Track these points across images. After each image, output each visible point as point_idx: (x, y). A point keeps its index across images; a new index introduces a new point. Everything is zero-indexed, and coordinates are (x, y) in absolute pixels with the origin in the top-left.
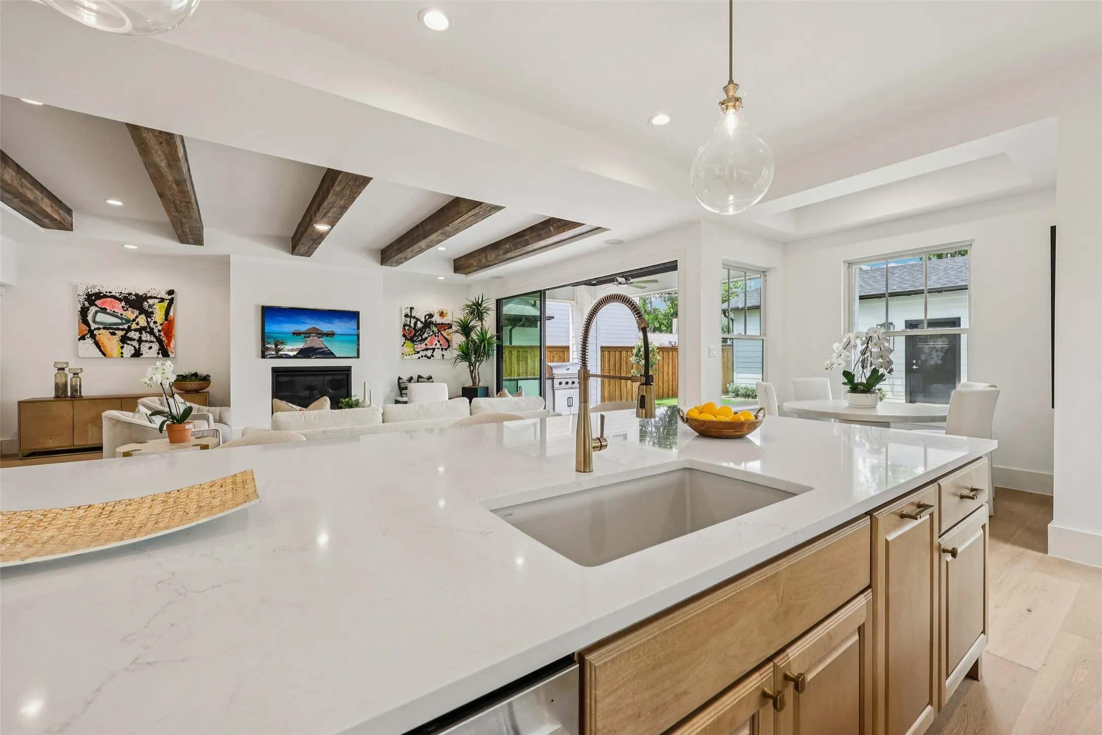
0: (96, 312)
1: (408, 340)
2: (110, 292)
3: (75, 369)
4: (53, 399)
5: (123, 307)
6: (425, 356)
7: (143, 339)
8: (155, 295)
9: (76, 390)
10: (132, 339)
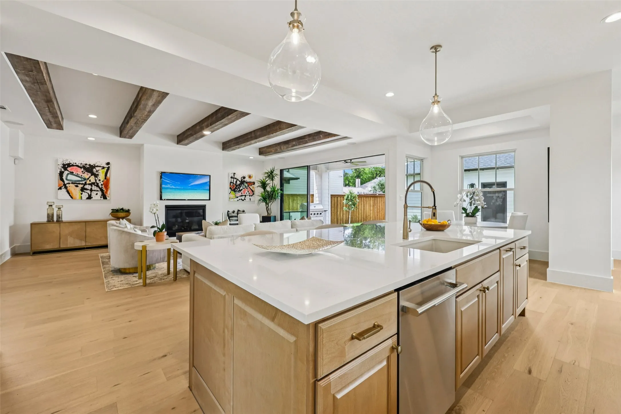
0: (68, 174)
1: (233, 190)
2: (75, 163)
3: (59, 206)
4: (46, 222)
5: (82, 172)
6: (241, 199)
7: (93, 189)
8: (100, 165)
9: (60, 218)
10: (87, 189)
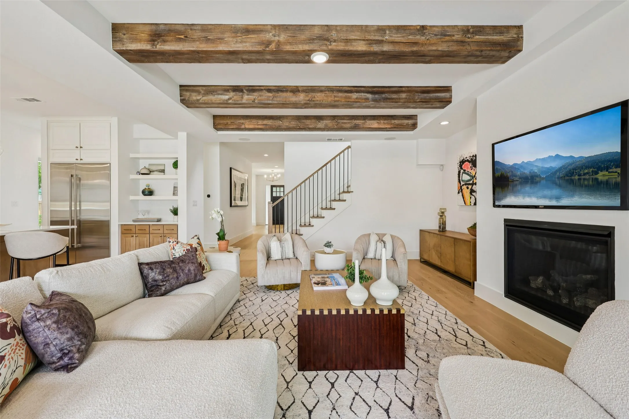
0: (463, 173)
2: (467, 158)
5: (471, 167)
9: (443, 227)
10: (474, 191)
